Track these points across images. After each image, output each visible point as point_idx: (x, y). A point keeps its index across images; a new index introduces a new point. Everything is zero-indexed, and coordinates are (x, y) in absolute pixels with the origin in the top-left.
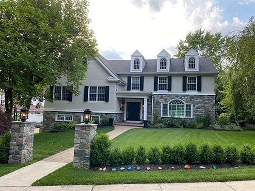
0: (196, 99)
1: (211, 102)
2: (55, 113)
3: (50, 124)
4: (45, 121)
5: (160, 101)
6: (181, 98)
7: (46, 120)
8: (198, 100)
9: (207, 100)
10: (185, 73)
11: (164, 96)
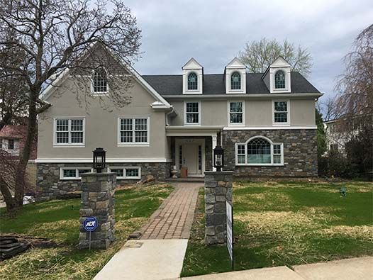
0: (289, 136)
1: (311, 139)
2: (59, 165)
3: (49, 185)
4: (41, 181)
5: (234, 141)
6: (265, 135)
7: (42, 178)
8: (292, 137)
9: (304, 137)
10: (269, 95)
11: (239, 132)
